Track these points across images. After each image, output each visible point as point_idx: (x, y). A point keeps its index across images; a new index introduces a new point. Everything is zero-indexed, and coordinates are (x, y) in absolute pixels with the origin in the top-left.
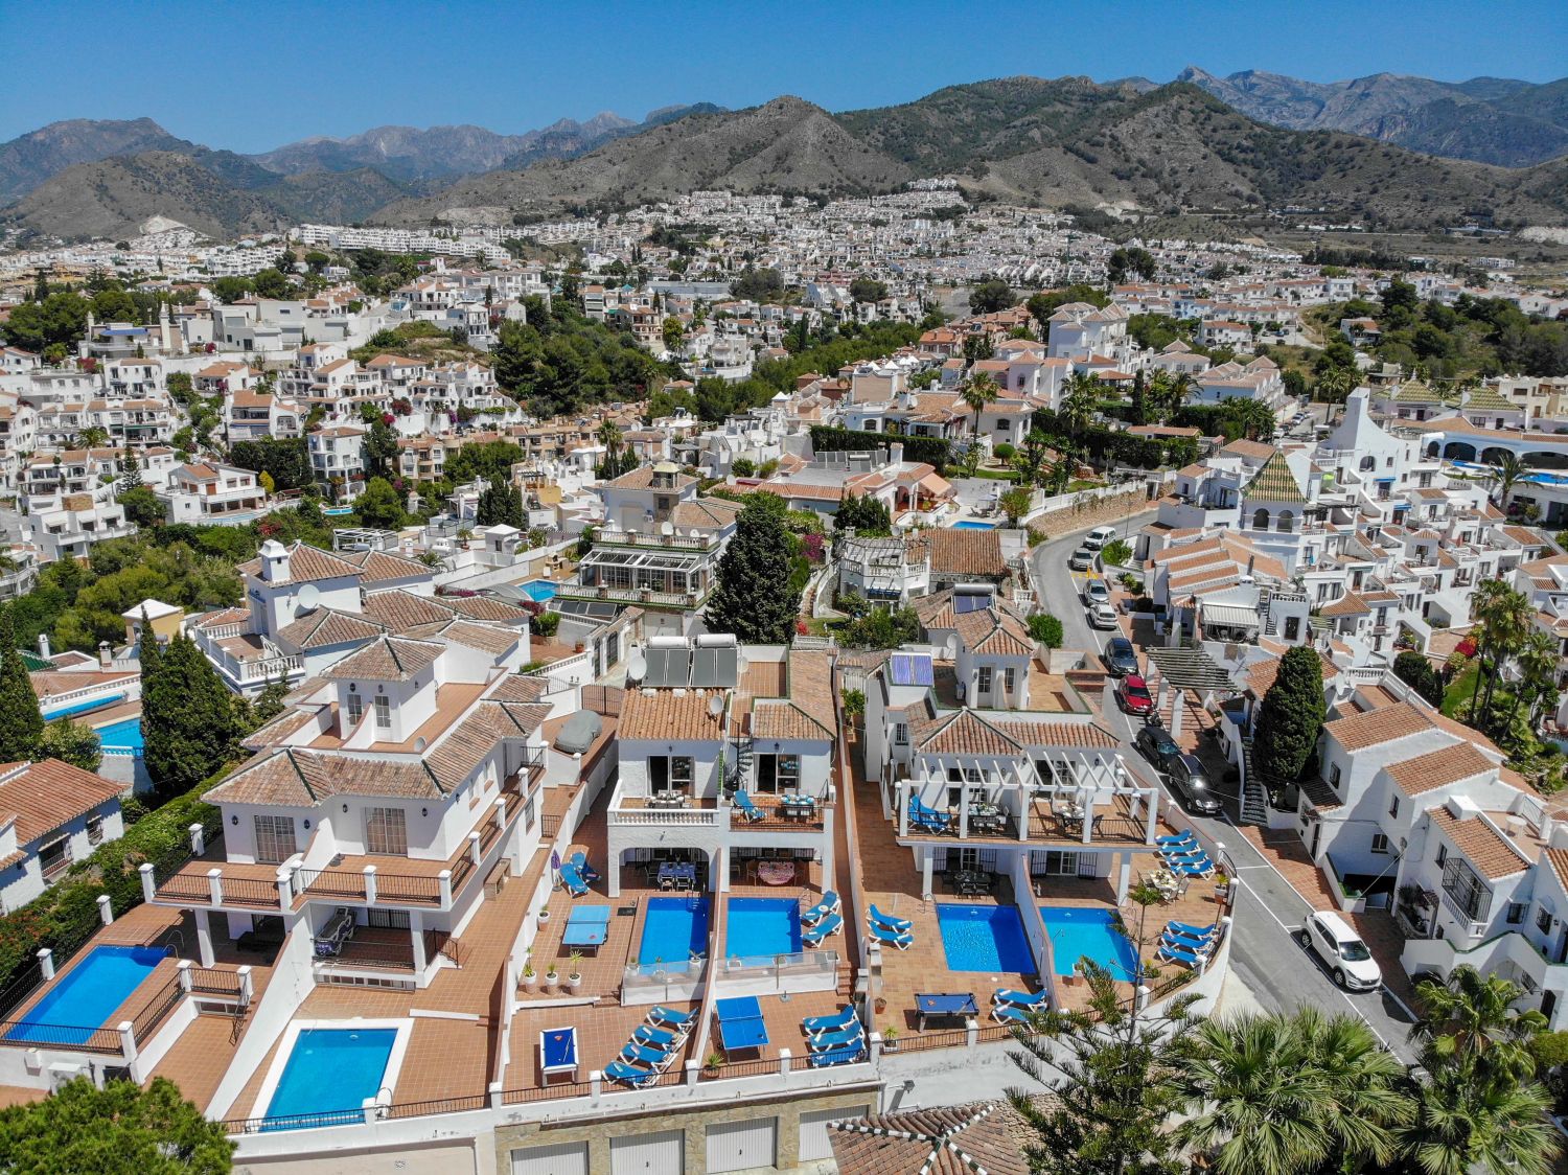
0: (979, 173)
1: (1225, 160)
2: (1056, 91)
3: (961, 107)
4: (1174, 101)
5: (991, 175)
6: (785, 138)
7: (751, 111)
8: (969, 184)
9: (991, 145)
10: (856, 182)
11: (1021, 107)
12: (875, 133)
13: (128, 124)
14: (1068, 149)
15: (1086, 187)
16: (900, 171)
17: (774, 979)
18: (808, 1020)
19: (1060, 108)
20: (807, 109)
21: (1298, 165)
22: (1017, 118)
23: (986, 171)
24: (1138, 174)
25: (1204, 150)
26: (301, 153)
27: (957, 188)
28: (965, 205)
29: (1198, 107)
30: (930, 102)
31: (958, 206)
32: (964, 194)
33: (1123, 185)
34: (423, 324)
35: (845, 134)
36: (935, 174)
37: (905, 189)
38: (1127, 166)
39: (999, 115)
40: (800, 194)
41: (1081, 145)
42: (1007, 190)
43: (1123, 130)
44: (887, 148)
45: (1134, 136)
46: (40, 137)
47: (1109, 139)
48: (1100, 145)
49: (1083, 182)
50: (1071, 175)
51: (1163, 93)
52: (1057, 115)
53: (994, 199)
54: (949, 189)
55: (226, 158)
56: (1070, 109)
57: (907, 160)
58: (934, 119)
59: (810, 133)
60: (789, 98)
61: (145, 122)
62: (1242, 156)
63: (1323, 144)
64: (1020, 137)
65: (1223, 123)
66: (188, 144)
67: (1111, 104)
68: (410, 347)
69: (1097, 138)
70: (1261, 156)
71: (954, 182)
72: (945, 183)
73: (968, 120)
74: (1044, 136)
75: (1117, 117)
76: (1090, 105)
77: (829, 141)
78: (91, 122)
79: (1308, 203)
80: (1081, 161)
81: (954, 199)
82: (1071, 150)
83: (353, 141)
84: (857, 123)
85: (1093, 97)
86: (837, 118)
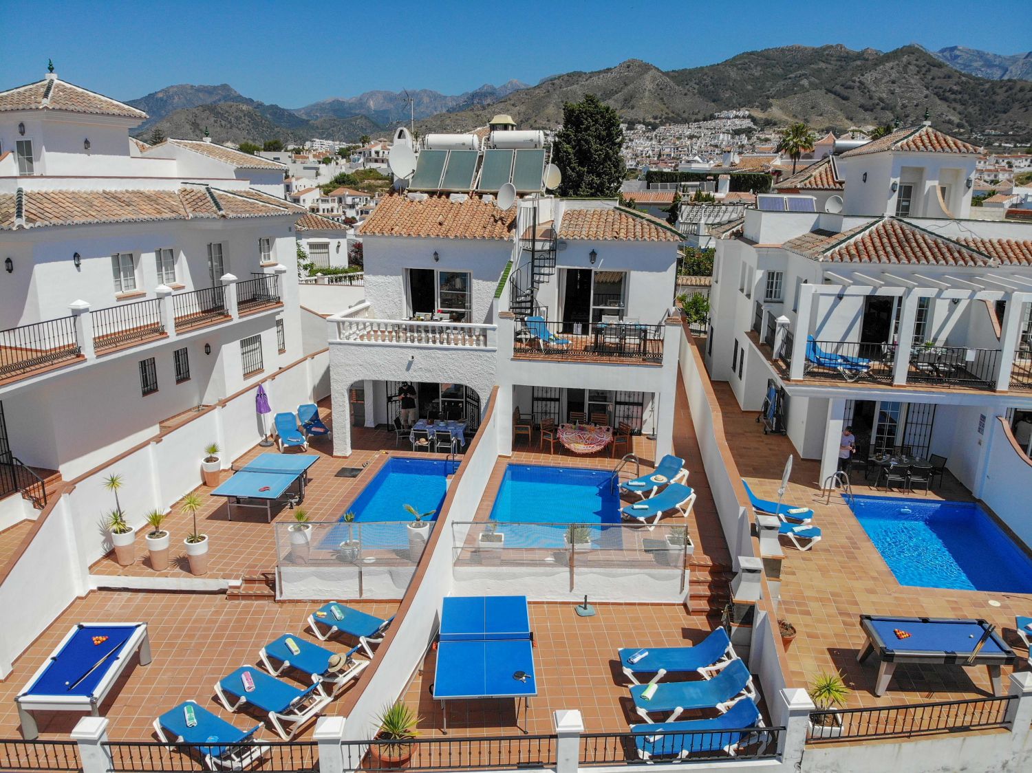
0: (765, 107)
1: (941, 99)
2: (820, 54)
3: (752, 66)
4: (905, 59)
5: (774, 108)
6: (631, 86)
7: (609, 70)
8: (758, 114)
9: (773, 91)
10: (678, 115)
11: (795, 66)
12: (692, 84)
13: (215, 88)
14: (829, 91)
15: (841, 116)
16: (710, 107)
17: (564, 572)
18: (629, 653)
19: (823, 65)
20: (646, 68)
21: (993, 103)
22: (791, 72)
23: (770, 105)
24: (879, 107)
25: (926, 92)
26: (320, 107)
27: (750, 117)
28: (755, 127)
29: (921, 63)
30: (730, 63)
31: (750, 128)
32: (754, 120)
33: (868, 115)
34: (371, 171)
35: (672, 84)
36: (733, 108)
37: (712, 118)
38: (871, 102)
39: (779, 71)
40: (639, 123)
41: (838, 88)
42: (785, 117)
43: (869, 78)
44: (700, 93)
45: (876, 82)
46: (160, 95)
47: (858, 84)
48: (851, 88)
49: (839, 113)
50: (830, 108)
51: (896, 55)
52: (820, 70)
53: (775, 124)
54: (744, 117)
55: (275, 110)
56: (829, 66)
57: (714, 101)
58: (733, 74)
59: (648, 83)
60: (634, 61)
61: (225, 87)
62: (953, 96)
63: (1011, 89)
64: (794, 85)
65: (939, 74)
66: (251, 101)
67: (859, 63)
68: (360, 185)
69: (850, 83)
70: (966, 97)
71: (747, 113)
72: (741, 114)
73: (757, 74)
74: (811, 83)
75: (862, 70)
76: (844, 63)
77: (661, 88)
78: (192, 86)
79: (1000, 129)
80: (838, 98)
81: (747, 123)
82: (831, 92)
83: (353, 100)
84: (681, 77)
85: (846, 58)
86: (667, 74)
